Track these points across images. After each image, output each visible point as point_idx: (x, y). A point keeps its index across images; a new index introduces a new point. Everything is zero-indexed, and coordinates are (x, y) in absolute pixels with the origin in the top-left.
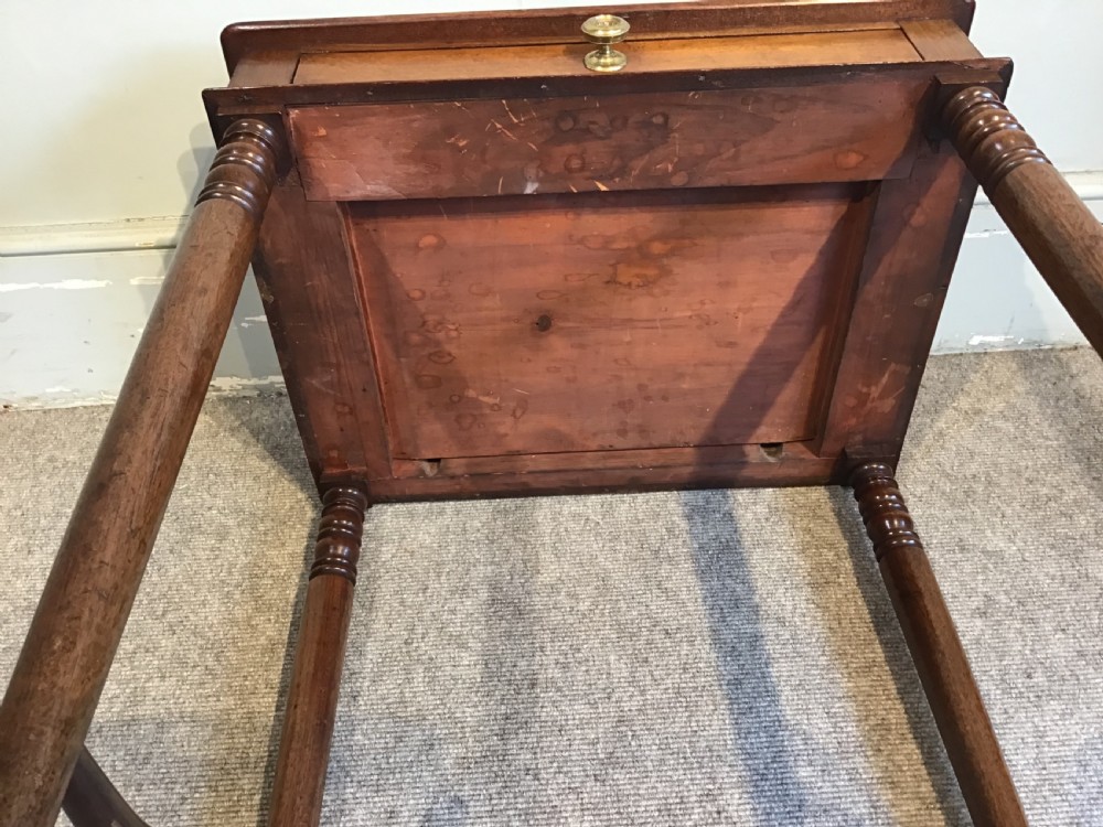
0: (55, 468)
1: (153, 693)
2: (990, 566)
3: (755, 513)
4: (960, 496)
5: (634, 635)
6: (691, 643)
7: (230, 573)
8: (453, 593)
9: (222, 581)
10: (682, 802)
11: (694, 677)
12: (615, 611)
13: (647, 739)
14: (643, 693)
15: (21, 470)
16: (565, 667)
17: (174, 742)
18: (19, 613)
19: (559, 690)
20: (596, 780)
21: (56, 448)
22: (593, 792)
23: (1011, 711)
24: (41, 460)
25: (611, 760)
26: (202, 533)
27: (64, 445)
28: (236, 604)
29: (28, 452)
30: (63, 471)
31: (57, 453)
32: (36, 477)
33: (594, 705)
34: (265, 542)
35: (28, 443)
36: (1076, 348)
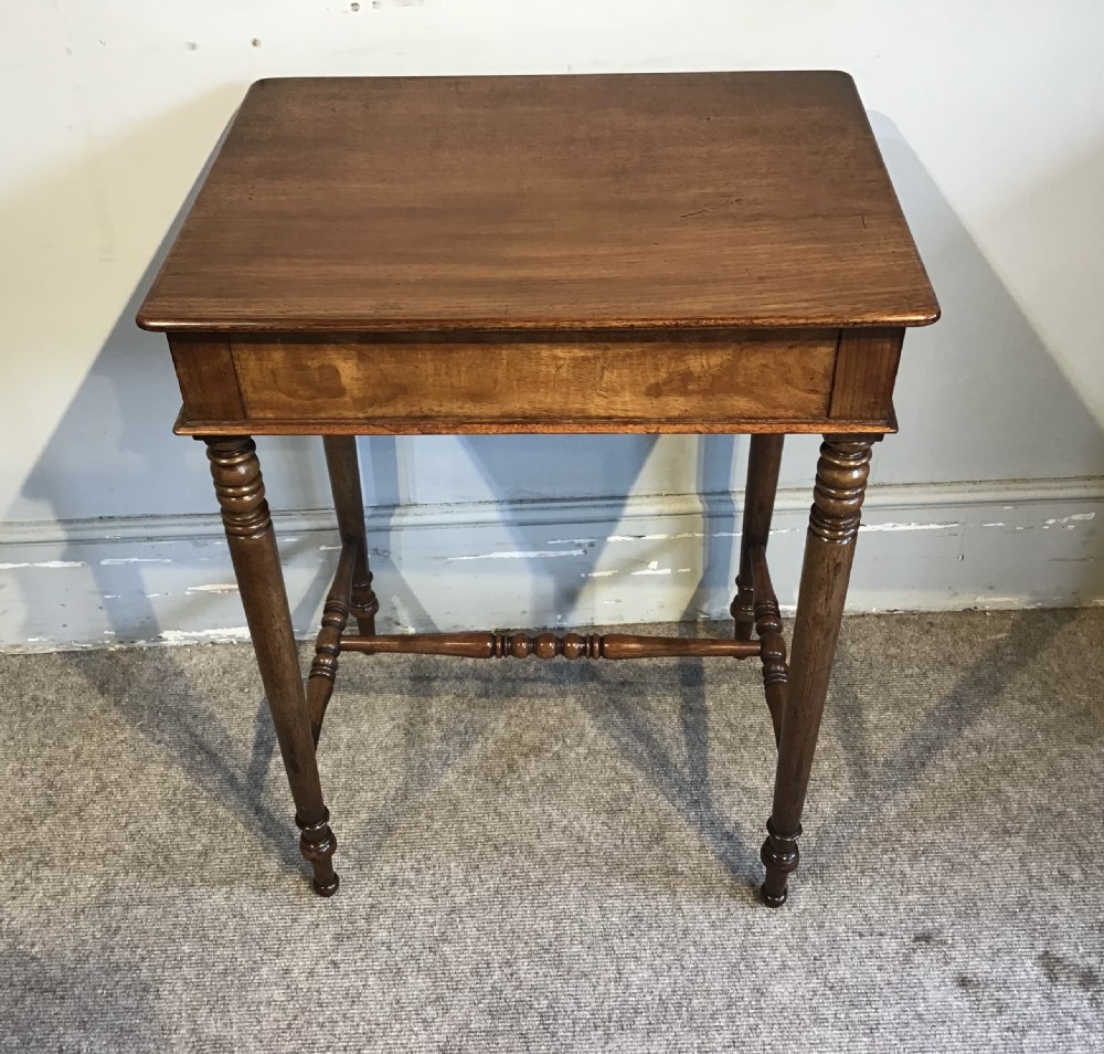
0: (37, 706)
1: (120, 884)
2: (745, 800)
3: (577, 754)
4: (737, 742)
5: (471, 847)
6: (512, 855)
7: (175, 794)
8: (340, 813)
9: (170, 801)
10: (488, 967)
11: (510, 879)
12: (461, 829)
13: (470, 923)
14: (471, 891)
15: (11, 707)
16: (418, 871)
17: (136, 919)
18: (19, 823)
19: (412, 887)
20: (430, 951)
21: (37, 689)
22: (428, 958)
23: (732, 910)
24: (25, 699)
25: (444, 938)
26: (153, 762)
27: (44, 686)
28: (179, 818)
29: (15, 692)
30: (44, 709)
31: (38, 693)
32: (23, 714)
33: (435, 899)
34: (201, 770)
35: (15, 684)
36: (863, 615)
